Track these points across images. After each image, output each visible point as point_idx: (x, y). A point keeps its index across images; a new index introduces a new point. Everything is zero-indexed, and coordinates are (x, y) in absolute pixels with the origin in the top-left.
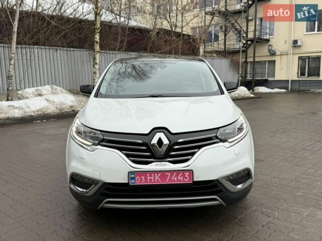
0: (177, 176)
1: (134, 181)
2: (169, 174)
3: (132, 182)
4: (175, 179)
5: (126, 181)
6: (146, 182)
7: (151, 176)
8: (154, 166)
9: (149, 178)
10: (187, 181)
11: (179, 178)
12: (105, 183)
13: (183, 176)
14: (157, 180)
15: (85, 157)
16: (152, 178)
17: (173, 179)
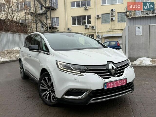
0: (121, 82)
1: (106, 87)
2: (119, 81)
3: (106, 88)
4: (121, 83)
5: (102, 88)
6: (111, 87)
7: (112, 84)
8: (112, 79)
9: (112, 85)
10: (125, 84)
11: (122, 83)
12: (93, 91)
13: (123, 82)
14: (114, 85)
15: (79, 79)
16: (113, 84)
17: (120, 83)
